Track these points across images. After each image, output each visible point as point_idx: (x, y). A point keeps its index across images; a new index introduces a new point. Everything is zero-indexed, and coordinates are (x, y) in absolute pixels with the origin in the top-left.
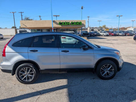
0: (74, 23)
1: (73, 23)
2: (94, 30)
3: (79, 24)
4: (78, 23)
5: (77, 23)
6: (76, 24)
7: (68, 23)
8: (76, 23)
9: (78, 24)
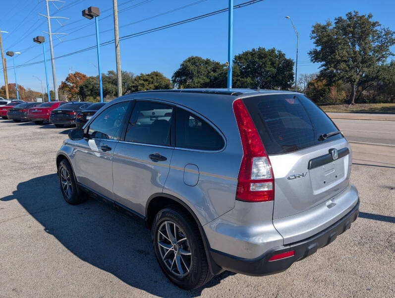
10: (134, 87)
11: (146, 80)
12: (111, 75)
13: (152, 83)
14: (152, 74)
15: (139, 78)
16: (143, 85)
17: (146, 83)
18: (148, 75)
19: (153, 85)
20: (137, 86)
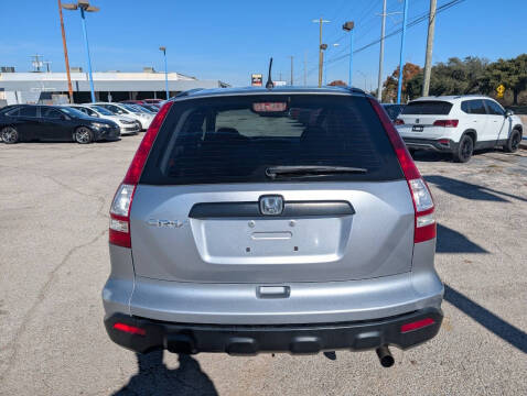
10: (483, 80)
11: (507, 69)
12: (453, 64)
13: (517, 73)
14: (518, 58)
15: (495, 66)
16: (498, 77)
17: (503, 74)
18: (512, 61)
19: (517, 77)
20: (488, 80)
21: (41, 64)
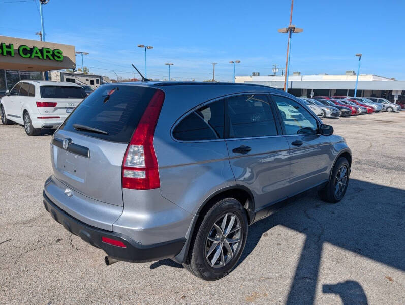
0: (32, 50)
1: (27, 51)
2: (76, 81)
3: (53, 55)
4: (48, 52)
5: (45, 54)
6: (39, 55)
7: (9, 47)
8: (41, 51)
9: (47, 57)
21: (277, 70)
